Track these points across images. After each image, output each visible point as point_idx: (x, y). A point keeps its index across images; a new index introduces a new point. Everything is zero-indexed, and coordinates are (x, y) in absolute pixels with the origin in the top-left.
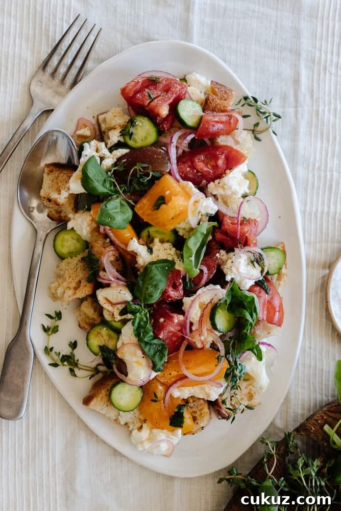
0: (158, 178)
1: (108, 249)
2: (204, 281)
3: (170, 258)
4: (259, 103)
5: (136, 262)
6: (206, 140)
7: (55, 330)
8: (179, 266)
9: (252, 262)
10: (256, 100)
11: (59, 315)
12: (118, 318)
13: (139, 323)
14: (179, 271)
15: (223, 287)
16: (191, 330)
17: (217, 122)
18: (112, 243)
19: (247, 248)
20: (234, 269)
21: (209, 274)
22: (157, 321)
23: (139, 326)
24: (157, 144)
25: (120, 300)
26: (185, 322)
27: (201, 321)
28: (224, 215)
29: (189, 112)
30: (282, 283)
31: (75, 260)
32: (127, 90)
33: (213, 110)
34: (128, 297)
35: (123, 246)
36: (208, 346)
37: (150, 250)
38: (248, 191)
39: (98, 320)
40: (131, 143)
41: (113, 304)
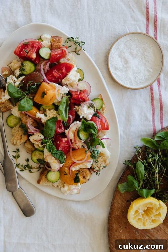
0: (40, 85)
1: (28, 120)
2: (71, 121)
3: (55, 116)
4: (74, 39)
5: (41, 122)
6: (55, 62)
7: (19, 156)
8: (59, 118)
9: (89, 107)
10: (73, 38)
11: (18, 150)
12: (41, 146)
13: (49, 147)
14: (60, 120)
15: (80, 122)
16: (72, 143)
17: (57, 54)
18: (29, 116)
19: (85, 103)
20: (82, 113)
21: (73, 117)
22: (57, 143)
23: (50, 148)
24: (35, 71)
25: (39, 139)
26: (68, 140)
27: (74, 138)
28: (72, 91)
29: (45, 53)
30: (104, 111)
31: (17, 127)
32: (16, 52)
33: (55, 49)
34: (42, 137)
35: (34, 117)
36: (80, 147)
37: (46, 115)
38: (80, 78)
39: (33, 149)
40: (25, 73)
41: (37, 141)
